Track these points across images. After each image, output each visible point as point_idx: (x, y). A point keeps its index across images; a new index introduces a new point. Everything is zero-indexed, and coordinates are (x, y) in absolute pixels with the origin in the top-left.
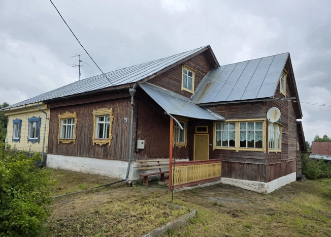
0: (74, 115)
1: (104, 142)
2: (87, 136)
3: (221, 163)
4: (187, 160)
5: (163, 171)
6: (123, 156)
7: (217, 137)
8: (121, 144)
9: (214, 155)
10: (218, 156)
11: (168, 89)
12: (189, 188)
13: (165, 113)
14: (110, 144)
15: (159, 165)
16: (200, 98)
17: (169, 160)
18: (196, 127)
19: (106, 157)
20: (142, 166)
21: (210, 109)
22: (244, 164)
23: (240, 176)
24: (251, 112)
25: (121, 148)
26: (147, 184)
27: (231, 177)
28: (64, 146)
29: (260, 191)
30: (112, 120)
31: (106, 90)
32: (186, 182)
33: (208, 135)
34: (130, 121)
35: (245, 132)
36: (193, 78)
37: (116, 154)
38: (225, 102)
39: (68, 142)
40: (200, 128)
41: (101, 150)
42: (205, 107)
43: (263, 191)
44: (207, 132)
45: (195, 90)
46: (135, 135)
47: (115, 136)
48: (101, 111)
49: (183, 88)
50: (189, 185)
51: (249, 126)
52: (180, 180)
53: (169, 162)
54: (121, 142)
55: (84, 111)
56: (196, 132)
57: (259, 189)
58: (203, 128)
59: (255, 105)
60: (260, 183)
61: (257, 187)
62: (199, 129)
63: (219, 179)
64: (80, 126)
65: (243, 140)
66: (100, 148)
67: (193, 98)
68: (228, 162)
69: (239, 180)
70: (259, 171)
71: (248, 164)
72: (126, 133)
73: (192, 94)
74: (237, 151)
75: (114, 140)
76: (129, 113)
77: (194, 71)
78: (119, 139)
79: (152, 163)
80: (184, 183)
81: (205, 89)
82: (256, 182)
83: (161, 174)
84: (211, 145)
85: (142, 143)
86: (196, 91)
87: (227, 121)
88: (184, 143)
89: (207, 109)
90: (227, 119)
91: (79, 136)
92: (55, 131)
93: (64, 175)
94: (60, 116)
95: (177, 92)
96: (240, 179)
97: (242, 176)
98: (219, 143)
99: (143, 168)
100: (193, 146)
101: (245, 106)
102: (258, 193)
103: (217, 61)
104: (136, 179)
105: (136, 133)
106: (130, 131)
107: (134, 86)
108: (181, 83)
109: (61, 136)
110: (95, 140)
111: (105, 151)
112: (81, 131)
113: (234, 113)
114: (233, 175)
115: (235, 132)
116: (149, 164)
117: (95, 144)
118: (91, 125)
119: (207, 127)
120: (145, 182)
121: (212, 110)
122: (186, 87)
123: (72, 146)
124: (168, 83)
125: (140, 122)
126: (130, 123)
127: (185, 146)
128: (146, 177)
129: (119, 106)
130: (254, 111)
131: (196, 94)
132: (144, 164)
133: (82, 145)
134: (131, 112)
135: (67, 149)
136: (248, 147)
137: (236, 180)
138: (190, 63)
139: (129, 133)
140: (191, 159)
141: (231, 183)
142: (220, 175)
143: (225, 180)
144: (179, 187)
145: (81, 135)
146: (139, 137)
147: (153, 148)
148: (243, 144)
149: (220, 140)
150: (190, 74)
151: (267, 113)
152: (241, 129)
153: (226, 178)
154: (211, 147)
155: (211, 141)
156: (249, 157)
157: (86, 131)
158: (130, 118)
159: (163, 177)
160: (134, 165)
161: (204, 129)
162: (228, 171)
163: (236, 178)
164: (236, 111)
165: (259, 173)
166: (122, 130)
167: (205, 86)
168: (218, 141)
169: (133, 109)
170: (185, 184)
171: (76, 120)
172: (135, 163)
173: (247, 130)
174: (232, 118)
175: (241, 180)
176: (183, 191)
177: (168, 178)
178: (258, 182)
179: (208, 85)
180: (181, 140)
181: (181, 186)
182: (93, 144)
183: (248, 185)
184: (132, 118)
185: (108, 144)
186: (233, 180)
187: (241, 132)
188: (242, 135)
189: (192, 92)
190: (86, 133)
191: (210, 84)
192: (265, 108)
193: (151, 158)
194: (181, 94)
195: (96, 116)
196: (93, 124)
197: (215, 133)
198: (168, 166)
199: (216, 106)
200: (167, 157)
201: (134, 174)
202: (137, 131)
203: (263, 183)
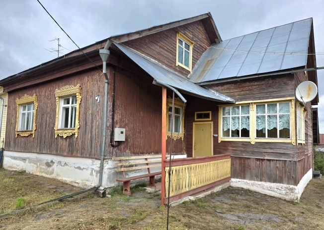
0: (33, 98)
1: (69, 133)
2: (49, 126)
3: (229, 160)
4: (185, 156)
5: (152, 172)
6: (93, 151)
7: (223, 125)
8: (91, 134)
9: (220, 149)
10: (226, 150)
11: (159, 60)
12: (192, 198)
13: (154, 83)
14: (76, 136)
15: (147, 164)
16: (200, 76)
17: (160, 156)
18: (196, 113)
19: (72, 154)
20: (121, 167)
21: (213, 90)
22: (263, 160)
23: (257, 177)
24: (271, 90)
25: (91, 141)
26: (129, 192)
27: (244, 178)
28: (23, 139)
29: (287, 198)
30: (78, 102)
31: (69, 57)
32: (187, 189)
33: (212, 123)
34: (103, 101)
35: (264, 117)
36: (191, 51)
37: (84, 149)
38: (236, 77)
39: (26, 135)
40: (201, 114)
41: (65, 144)
42: (207, 86)
43: (293, 197)
44: (210, 119)
45: (193, 67)
46: (111, 120)
47: (83, 123)
48: (65, 90)
49: (178, 63)
50: (191, 193)
51: (269, 109)
52: (179, 187)
53: (161, 159)
54: (92, 132)
55: (46, 92)
56: (196, 120)
57: (286, 195)
58: (205, 114)
59: (278, 80)
60: (288, 186)
61: (284, 192)
62: (199, 116)
63: (227, 180)
64: (40, 113)
65: (260, 129)
66: (65, 141)
67: (191, 76)
68: (240, 158)
69: (256, 182)
70: (286, 170)
71: (269, 160)
72: (98, 118)
73: (189, 72)
74: (253, 143)
75: (81, 129)
76: (101, 90)
77: (192, 43)
78: (88, 128)
79: (137, 162)
80: (184, 190)
81: (206, 66)
82: (282, 185)
83: (150, 177)
84: (216, 135)
85: (122, 133)
86: (194, 69)
87: (237, 103)
88: (181, 133)
89: (210, 90)
90: (238, 101)
91: (39, 126)
92: (13, 121)
93: (13, 180)
94: (18, 101)
95: (171, 67)
96: (258, 181)
97: (260, 177)
98: (226, 133)
99: (123, 169)
100: (192, 138)
101: (263, 82)
102: (285, 200)
103: (219, 35)
104: (113, 185)
105: (113, 119)
106: (103, 115)
107: (107, 45)
108: (176, 56)
109: (19, 127)
110: (58, 130)
111: (71, 145)
112: (42, 119)
113: (247, 92)
114: (248, 175)
115: (248, 117)
116: (132, 163)
117: (58, 135)
118: (54, 111)
119: (210, 112)
120: (126, 190)
121: (217, 91)
122: (182, 63)
123: (31, 139)
124: (159, 54)
125: (118, 103)
126: (103, 104)
127: (181, 138)
128: (126, 183)
129: (88, 80)
130: (277, 88)
131: (195, 72)
132: (124, 164)
133: (43, 137)
134: (104, 87)
135: (25, 143)
136: (268, 137)
137: (253, 182)
138: (186, 32)
139: (102, 118)
140: (190, 154)
141: (245, 187)
142: (229, 175)
143: (236, 183)
144: (178, 197)
145: (41, 125)
146: (117, 123)
147: (139, 140)
148: (260, 134)
149: (229, 130)
150: (187, 47)
151: (295, 89)
152: (257, 113)
153: (238, 180)
154: (216, 139)
155: (216, 131)
156: (270, 151)
157: (48, 119)
158: (103, 96)
159: (152, 180)
160: (109, 165)
161: (207, 116)
162: (240, 170)
163: (251, 179)
164: (249, 90)
165: (285, 173)
166: (92, 114)
167: (206, 63)
168: (225, 130)
169: (108, 83)
170: (186, 193)
171: (36, 104)
172: (110, 162)
173: (266, 114)
174: (245, 99)
175: (260, 183)
176: (183, 203)
177: (160, 180)
178: (285, 185)
179: (209, 63)
180: (177, 130)
181: (180, 196)
182: (56, 136)
183: (271, 189)
184: (106, 96)
185: (73, 135)
186: (248, 181)
187: (258, 117)
188: (259, 121)
189: (190, 70)
190: (48, 122)
191: (212, 60)
192: (294, 82)
193: (135, 154)
194: (176, 70)
195: (59, 97)
196: (55, 109)
197: (222, 119)
198: (161, 165)
199: (222, 84)
200: (158, 152)
201: (109, 178)
202: (113, 115)
203: (291, 186)
